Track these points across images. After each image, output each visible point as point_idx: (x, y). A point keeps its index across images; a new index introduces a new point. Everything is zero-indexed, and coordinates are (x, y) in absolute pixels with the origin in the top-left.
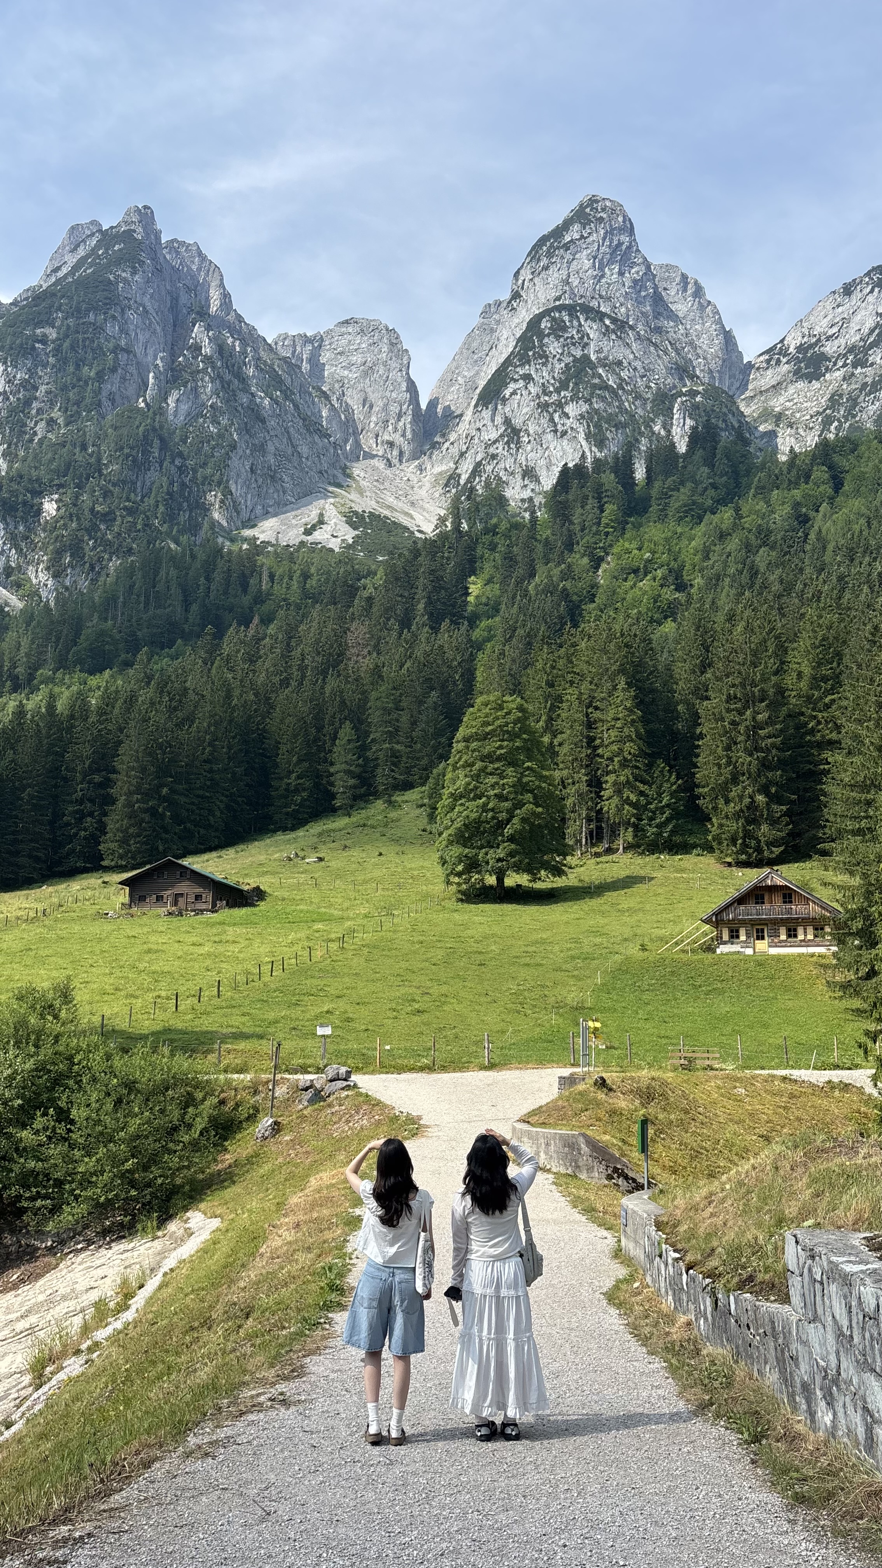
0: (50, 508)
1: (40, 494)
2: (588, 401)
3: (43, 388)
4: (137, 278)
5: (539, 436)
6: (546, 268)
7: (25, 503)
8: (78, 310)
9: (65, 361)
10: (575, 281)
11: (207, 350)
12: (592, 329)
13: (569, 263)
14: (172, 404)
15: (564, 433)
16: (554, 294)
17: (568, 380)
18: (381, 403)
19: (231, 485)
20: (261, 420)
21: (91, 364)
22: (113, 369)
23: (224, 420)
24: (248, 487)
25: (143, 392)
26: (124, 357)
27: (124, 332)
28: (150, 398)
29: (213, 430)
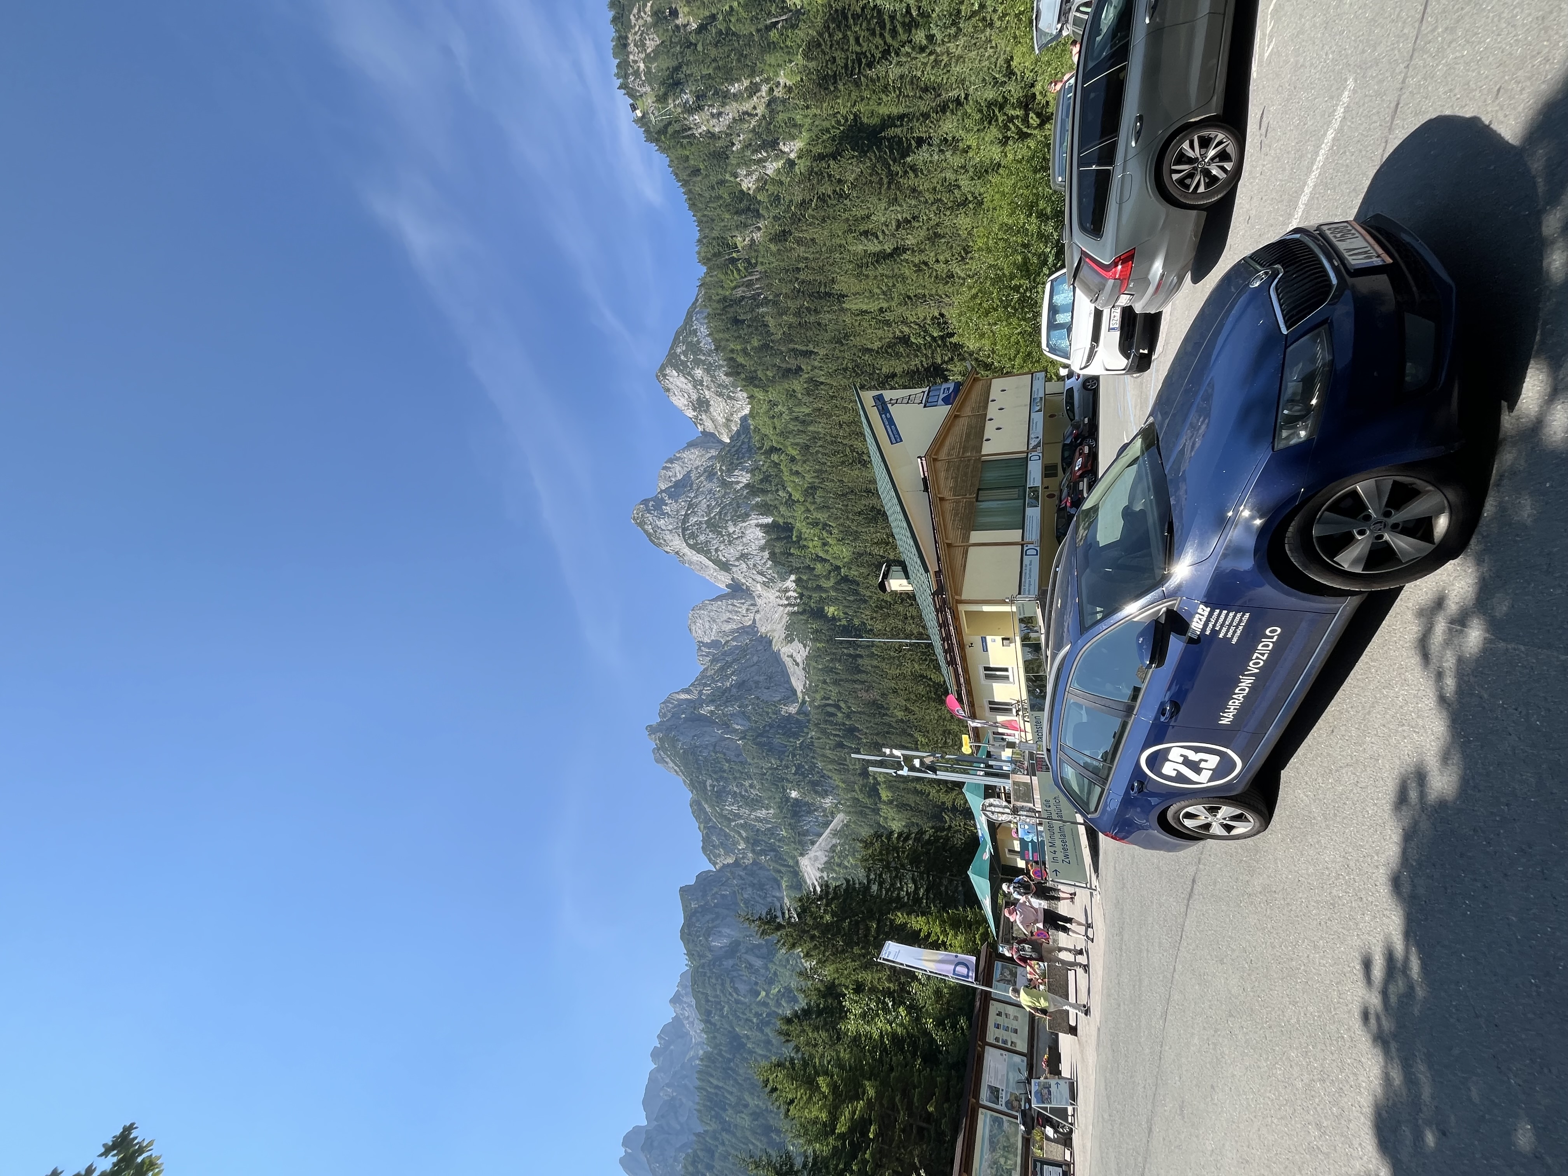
0: (794, 794)
1: (788, 799)
2: (727, 521)
3: (735, 789)
4: (681, 739)
5: (744, 545)
6: (665, 541)
7: (792, 806)
8: (698, 768)
9: (722, 778)
10: (670, 527)
11: (713, 708)
12: (693, 520)
13: (662, 530)
14: (739, 727)
15: (743, 533)
16: (677, 537)
17: (717, 531)
18: (728, 614)
19: (777, 699)
20: (743, 682)
21: (723, 765)
22: (724, 753)
23: (746, 702)
24: (776, 691)
25: (735, 740)
26: (718, 748)
27: (706, 747)
28: (738, 738)
29: (750, 707)
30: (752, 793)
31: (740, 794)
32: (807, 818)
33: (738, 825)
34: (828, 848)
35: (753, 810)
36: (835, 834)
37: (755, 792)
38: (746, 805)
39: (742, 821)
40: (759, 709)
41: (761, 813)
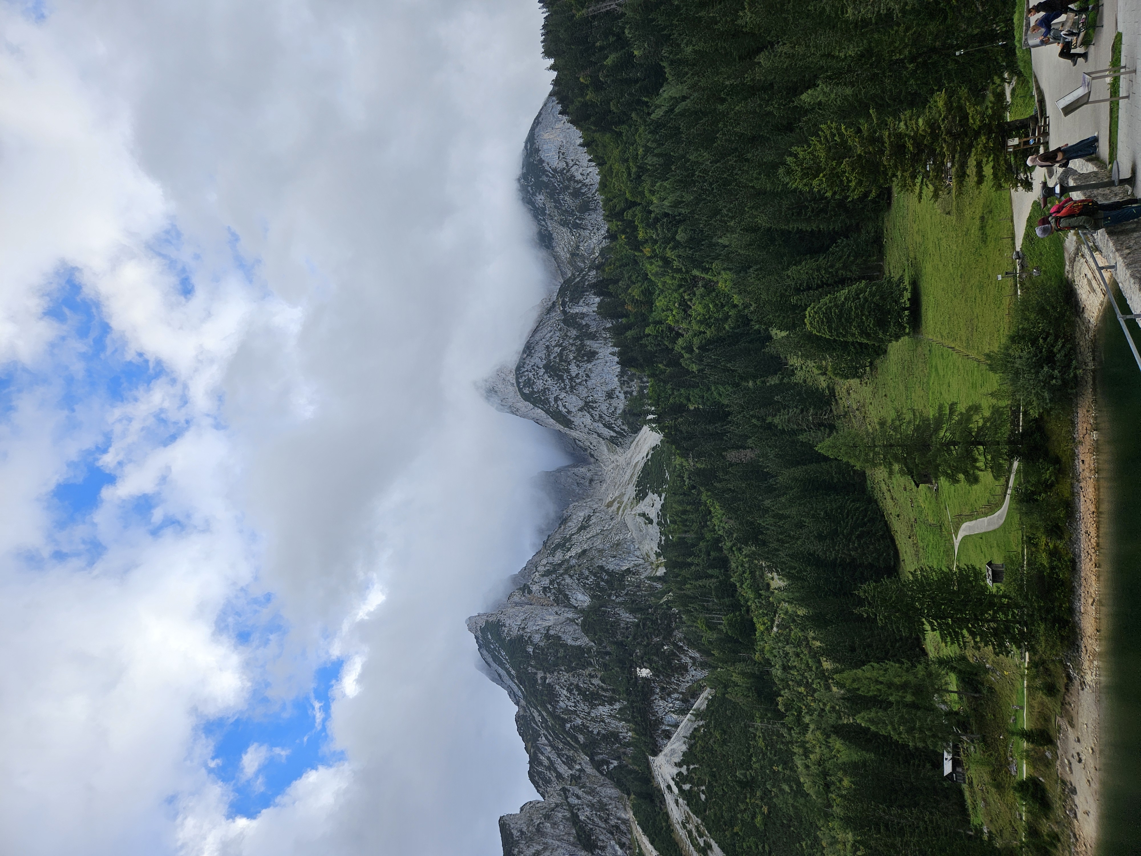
2: (569, 363)
3: (572, 680)
5: (589, 391)
14: (578, 603)
19: (625, 568)
20: (584, 552)
21: (557, 651)
22: (559, 638)
23: (587, 573)
24: (624, 559)
25: (573, 620)
26: (552, 632)
27: (537, 631)
28: (576, 616)
29: (592, 579)
30: (592, 684)
31: (577, 687)
32: (661, 703)
33: (574, 728)
34: (688, 735)
35: (593, 706)
36: (698, 715)
37: (596, 681)
38: (585, 700)
39: (579, 721)
40: (603, 580)
41: (603, 710)
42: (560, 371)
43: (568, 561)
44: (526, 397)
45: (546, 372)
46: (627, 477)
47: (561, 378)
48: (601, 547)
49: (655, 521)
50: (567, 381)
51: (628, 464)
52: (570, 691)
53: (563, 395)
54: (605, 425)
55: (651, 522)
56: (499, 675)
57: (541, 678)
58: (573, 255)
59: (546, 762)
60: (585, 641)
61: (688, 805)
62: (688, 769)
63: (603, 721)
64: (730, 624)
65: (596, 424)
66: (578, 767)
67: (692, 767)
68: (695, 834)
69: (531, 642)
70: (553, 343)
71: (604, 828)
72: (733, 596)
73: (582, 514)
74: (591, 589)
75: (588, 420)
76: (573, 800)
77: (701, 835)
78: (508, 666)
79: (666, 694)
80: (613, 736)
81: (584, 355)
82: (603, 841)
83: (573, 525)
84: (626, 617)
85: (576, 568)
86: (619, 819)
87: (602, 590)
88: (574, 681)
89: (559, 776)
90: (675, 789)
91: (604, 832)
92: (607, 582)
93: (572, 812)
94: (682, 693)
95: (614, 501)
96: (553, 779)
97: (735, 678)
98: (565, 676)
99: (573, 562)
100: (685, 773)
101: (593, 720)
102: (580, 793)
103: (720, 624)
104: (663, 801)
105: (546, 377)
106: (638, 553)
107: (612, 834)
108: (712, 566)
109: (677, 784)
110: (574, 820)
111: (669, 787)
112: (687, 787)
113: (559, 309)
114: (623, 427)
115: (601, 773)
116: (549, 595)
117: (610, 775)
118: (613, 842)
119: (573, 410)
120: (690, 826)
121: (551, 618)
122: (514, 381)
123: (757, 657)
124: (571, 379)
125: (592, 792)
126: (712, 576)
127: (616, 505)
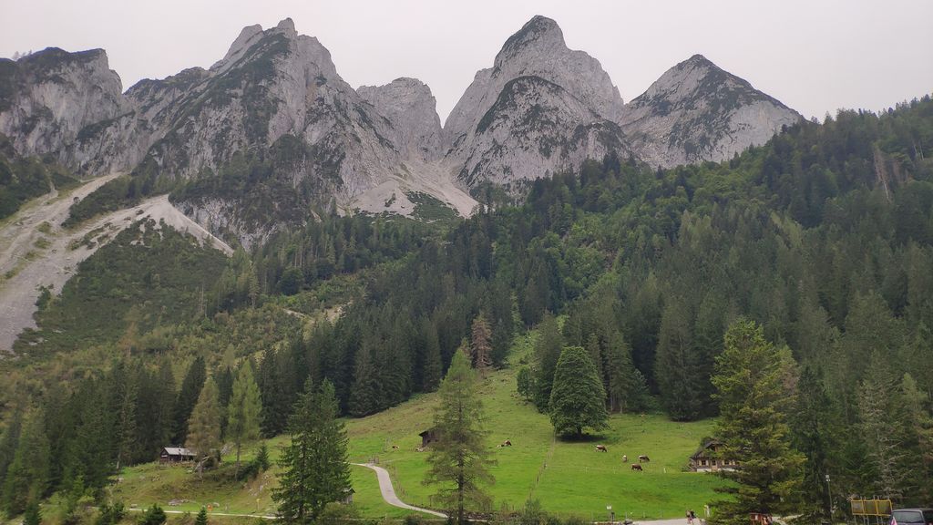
2: (540, 130)
4: (287, 61)
5: (513, 150)
6: (514, 55)
11: (328, 101)
12: (541, 90)
13: (527, 52)
14: (309, 132)
16: (519, 70)
17: (529, 118)
18: (419, 126)
19: (343, 178)
20: (358, 140)
21: (262, 110)
22: (275, 112)
23: (338, 142)
24: (352, 179)
25: (292, 125)
26: (280, 105)
27: (281, 91)
28: (296, 129)
29: (333, 147)
30: (232, 143)
31: (229, 129)
32: (218, 208)
33: (191, 124)
34: (189, 231)
35: (212, 143)
36: (208, 241)
37: (235, 147)
38: (218, 136)
39: (197, 129)
40: (332, 157)
41: (208, 153)
42: (533, 121)
43: (349, 124)
44: (508, 86)
45: (532, 107)
46: (429, 184)
47: (526, 122)
48: (363, 156)
49: (388, 209)
50: (523, 128)
51: (441, 186)
52: (225, 121)
53: (509, 123)
54: (479, 164)
55: (387, 205)
56: (238, 52)
57: (236, 94)
58: (645, 137)
59: (158, 96)
60: (273, 137)
61: (127, 229)
62: (158, 230)
63: (198, 153)
64: (293, 272)
65: (480, 156)
66: (155, 127)
67: (161, 233)
68: (101, 234)
69: (270, 84)
70: (560, 115)
71: (100, 150)
72: (319, 276)
73: (394, 140)
74: (323, 146)
75: (484, 148)
76: (124, 122)
77: (100, 240)
78: (247, 60)
79: (227, 213)
80: (184, 162)
81: (547, 145)
82: (88, 150)
83: (384, 131)
84: (297, 179)
85: (343, 132)
86: (110, 164)
87: (322, 156)
88: (235, 126)
89: (146, 109)
90: (140, 218)
91: (97, 151)
92: (330, 161)
93: (112, 120)
94: (228, 227)
95: (407, 171)
96: (143, 103)
97: (244, 276)
98: (238, 117)
99: (349, 129)
100: (155, 228)
101: (199, 144)
102: (131, 129)
103: (293, 264)
104: (129, 206)
105: (528, 107)
106: (358, 191)
107: (95, 158)
108: (347, 257)
109: (144, 220)
110: (107, 123)
111: (141, 212)
112: (142, 228)
113: (593, 121)
114: (476, 182)
115: (151, 149)
116: (317, 103)
117: (148, 158)
118: (88, 158)
119: (494, 134)
120: (107, 230)
121: (294, 105)
122: (524, 74)
123: (264, 295)
124: (524, 132)
125: (132, 140)
126: (337, 258)
127: (403, 173)
